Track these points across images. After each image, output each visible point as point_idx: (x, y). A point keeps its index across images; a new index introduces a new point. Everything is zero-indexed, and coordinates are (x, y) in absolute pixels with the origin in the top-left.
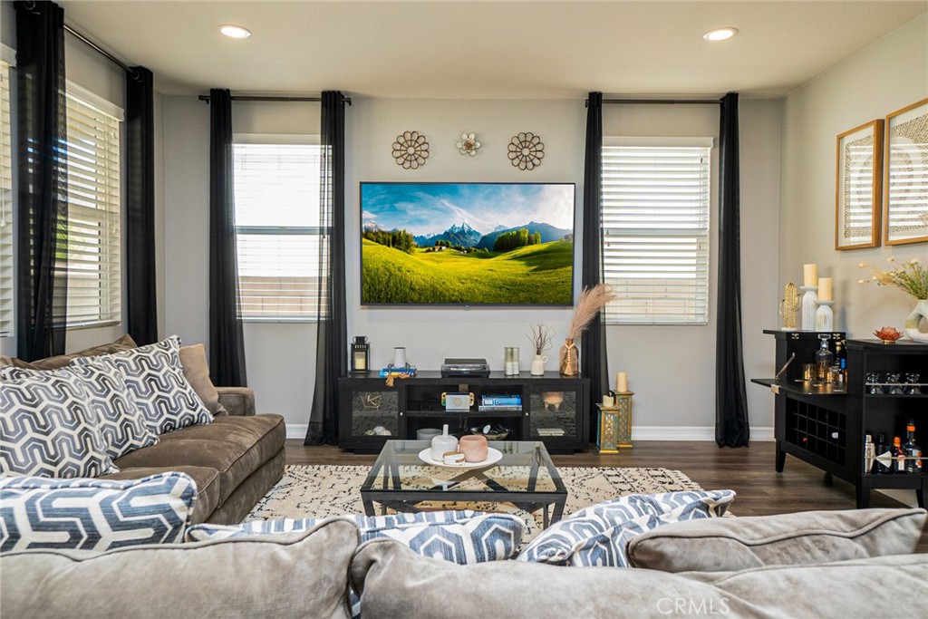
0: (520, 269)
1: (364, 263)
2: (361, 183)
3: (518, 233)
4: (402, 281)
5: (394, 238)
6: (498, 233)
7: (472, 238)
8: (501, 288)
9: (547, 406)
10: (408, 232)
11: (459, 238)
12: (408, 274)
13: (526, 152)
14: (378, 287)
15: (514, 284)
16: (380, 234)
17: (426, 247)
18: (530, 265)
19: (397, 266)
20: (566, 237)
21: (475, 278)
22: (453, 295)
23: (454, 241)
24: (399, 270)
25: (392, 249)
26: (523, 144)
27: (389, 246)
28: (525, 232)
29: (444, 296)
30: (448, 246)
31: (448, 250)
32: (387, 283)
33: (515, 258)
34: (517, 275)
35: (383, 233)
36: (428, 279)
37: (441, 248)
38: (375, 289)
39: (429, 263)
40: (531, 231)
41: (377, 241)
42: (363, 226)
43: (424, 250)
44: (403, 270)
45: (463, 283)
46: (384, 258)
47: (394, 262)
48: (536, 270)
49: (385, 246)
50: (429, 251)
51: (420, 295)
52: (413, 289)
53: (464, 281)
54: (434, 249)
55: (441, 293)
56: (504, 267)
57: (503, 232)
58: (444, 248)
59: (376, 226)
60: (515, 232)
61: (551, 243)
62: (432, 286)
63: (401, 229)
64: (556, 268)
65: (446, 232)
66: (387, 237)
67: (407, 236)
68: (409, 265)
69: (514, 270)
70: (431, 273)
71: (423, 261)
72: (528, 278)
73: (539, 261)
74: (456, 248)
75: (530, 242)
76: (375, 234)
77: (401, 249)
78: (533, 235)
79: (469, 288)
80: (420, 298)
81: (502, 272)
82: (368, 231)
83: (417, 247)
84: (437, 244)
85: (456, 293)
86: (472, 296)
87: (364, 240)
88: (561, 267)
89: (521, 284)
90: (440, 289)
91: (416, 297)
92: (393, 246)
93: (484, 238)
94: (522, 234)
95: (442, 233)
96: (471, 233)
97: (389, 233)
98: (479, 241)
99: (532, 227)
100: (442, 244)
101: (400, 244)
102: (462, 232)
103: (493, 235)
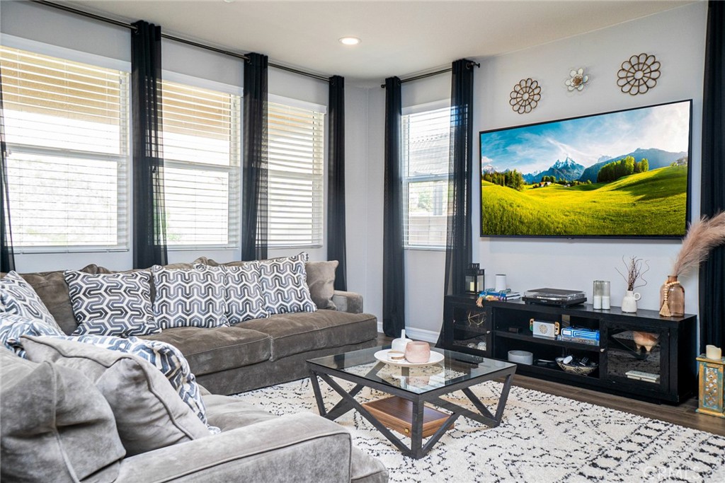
0: (626, 198)
1: (483, 201)
2: (481, 133)
3: (623, 162)
4: (514, 216)
5: (506, 177)
6: (601, 164)
7: (575, 171)
8: (604, 219)
9: (639, 347)
10: (518, 172)
11: (563, 173)
12: (518, 209)
13: (639, 75)
14: (494, 221)
15: (618, 215)
16: (496, 176)
17: (533, 183)
18: (636, 194)
19: (509, 202)
20: (680, 161)
21: (579, 210)
22: (558, 228)
23: (558, 176)
24: (511, 206)
25: (505, 188)
26: (636, 67)
27: (502, 185)
28: (630, 160)
29: (549, 228)
30: (552, 182)
31: (553, 185)
32: (501, 218)
33: (619, 188)
34: (622, 206)
35: (498, 174)
36: (535, 213)
37: (546, 184)
38: (492, 223)
39: (535, 198)
40: (637, 159)
41: (493, 182)
42: (482, 169)
43: (532, 186)
44: (515, 206)
45: (566, 215)
46: (499, 195)
47: (506, 199)
48: (642, 199)
49: (499, 186)
50: (536, 187)
51: (529, 227)
52: (522, 222)
53: (568, 214)
54: (540, 185)
55: (547, 225)
56: (608, 198)
57: (607, 162)
58: (549, 183)
59: (492, 169)
60: (619, 162)
61: (661, 169)
62: (539, 219)
63: (512, 170)
64: (667, 196)
65: (551, 169)
66: (500, 177)
67: (517, 175)
68: (519, 201)
69: (618, 201)
70: (537, 208)
71: (530, 197)
72: (633, 208)
73: (646, 190)
74: (560, 183)
75: (637, 170)
76: (492, 175)
77: (512, 187)
78: (640, 163)
79: (573, 220)
80: (528, 231)
81: (605, 203)
82: (486, 173)
83: (525, 184)
84: (542, 181)
85: (560, 226)
86: (576, 228)
87: (483, 181)
88: (673, 194)
89: (626, 215)
90: (546, 222)
91: (525, 229)
92: (506, 185)
93: (588, 170)
94: (627, 163)
95: (548, 170)
96: (573, 167)
97: (502, 174)
98: (582, 174)
99: (639, 154)
100: (547, 180)
101: (511, 182)
102: (566, 167)
103: (597, 166)
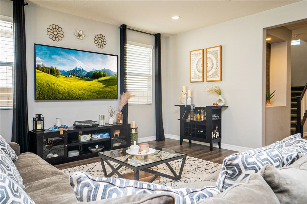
0: (101, 85)
1: (37, 81)
2: (35, 44)
3: (100, 72)
4: (54, 90)
5: (51, 71)
6: (93, 71)
7: (83, 73)
8: (94, 93)
10: (57, 68)
11: (79, 72)
12: (57, 86)
13: (100, 41)
14: (43, 92)
15: (99, 91)
16: (45, 68)
17: (65, 75)
18: (104, 84)
19: (52, 82)
20: (115, 75)
21: (85, 89)
22: (76, 96)
23: (76, 73)
24: (53, 84)
25: (50, 75)
26: (99, 38)
27: (49, 74)
28: (102, 72)
29: (73, 96)
30: (74, 76)
31: (74, 77)
32: (48, 90)
33: (99, 81)
34: (100, 88)
35: (46, 68)
36: (66, 89)
37: (71, 76)
38: (43, 93)
39: (66, 82)
40: (104, 72)
41: (43, 71)
42: (36, 64)
43: (65, 76)
44: (56, 85)
45: (80, 91)
46: (46, 79)
47: (51, 81)
48: (106, 86)
49: (47, 74)
50: (66, 77)
51: (63, 95)
52: (59, 93)
53: (81, 90)
54: (69, 76)
55: (72, 95)
56: (95, 84)
57: (95, 71)
58: (72, 76)
59: (43, 65)
60: (99, 72)
61: (111, 76)
62: (68, 92)
63: (54, 67)
64: (112, 86)
65: (73, 70)
66: (47, 69)
67: (57, 70)
68: (58, 83)
69: (99, 86)
70: (67, 86)
71: (64, 81)
72: (103, 89)
73: (107, 83)
74: (77, 76)
75: (104, 76)
76: (42, 68)
77: (54, 75)
78: (105, 73)
79: (83, 93)
80: (63, 97)
81: (94, 87)
82: (39, 66)
83: (61, 75)
84: (70, 75)
85: (78, 95)
86: (84, 96)
87: (37, 70)
88: (114, 85)
89: (101, 91)
90: (71, 93)
91: (61, 96)
92: (51, 74)
93: (88, 73)
94: (101, 73)
95: (72, 70)
96: (83, 71)
97: (49, 68)
98: (86, 74)
99: (105, 70)
100: (72, 75)
101: (54, 73)
102: (80, 70)
103: (91, 72)
